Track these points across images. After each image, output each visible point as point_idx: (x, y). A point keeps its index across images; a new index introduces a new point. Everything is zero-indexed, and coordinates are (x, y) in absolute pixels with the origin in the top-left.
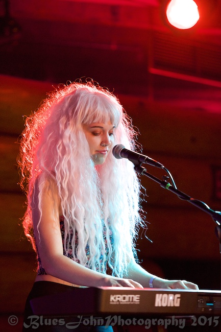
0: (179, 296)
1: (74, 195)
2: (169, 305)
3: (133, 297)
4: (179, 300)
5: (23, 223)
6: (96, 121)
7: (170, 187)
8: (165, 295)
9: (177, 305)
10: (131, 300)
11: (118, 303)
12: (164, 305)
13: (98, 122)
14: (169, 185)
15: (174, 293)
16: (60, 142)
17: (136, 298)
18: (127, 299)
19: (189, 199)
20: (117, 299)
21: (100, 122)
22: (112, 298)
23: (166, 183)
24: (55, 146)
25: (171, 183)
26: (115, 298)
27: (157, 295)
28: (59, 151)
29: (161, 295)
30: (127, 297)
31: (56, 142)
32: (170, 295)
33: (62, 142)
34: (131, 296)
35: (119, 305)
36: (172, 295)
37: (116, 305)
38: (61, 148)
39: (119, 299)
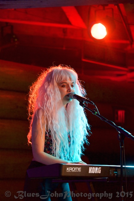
0: (100, 168)
1: (53, 119)
2: (95, 173)
3: (78, 169)
4: (100, 170)
5: (28, 136)
6: (62, 80)
7: (97, 114)
8: (94, 168)
9: (100, 172)
10: (77, 170)
11: (70, 171)
12: (93, 172)
13: (64, 80)
14: (96, 113)
15: (98, 167)
16: (46, 94)
17: (79, 169)
18: (75, 170)
19: (106, 120)
20: (70, 169)
21: (65, 80)
22: (68, 169)
23: (95, 112)
24: (44, 96)
25: (97, 112)
26: (69, 169)
27: (90, 168)
28: (46, 99)
29: (92, 168)
30: (75, 168)
31: (44, 94)
32: (96, 168)
33: (47, 94)
34: (77, 168)
35: (71, 172)
36: (97, 168)
37: (70, 172)
38: (46, 97)
39: (71, 169)
